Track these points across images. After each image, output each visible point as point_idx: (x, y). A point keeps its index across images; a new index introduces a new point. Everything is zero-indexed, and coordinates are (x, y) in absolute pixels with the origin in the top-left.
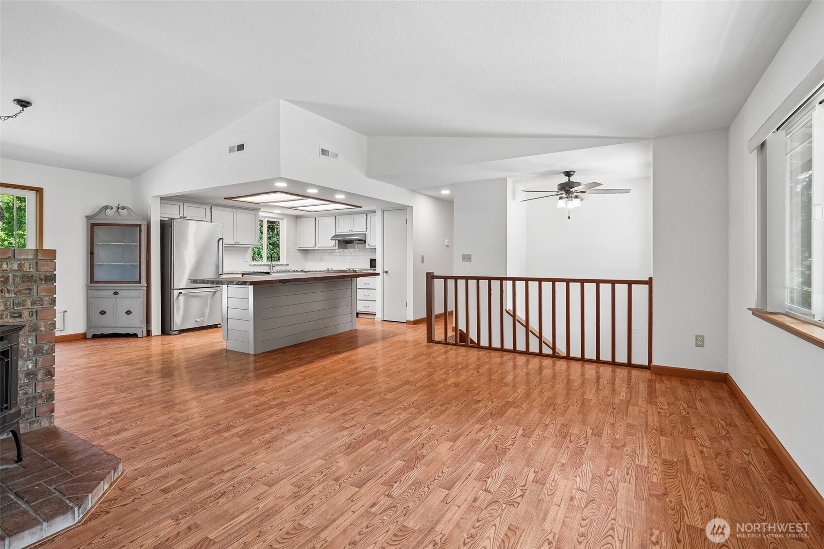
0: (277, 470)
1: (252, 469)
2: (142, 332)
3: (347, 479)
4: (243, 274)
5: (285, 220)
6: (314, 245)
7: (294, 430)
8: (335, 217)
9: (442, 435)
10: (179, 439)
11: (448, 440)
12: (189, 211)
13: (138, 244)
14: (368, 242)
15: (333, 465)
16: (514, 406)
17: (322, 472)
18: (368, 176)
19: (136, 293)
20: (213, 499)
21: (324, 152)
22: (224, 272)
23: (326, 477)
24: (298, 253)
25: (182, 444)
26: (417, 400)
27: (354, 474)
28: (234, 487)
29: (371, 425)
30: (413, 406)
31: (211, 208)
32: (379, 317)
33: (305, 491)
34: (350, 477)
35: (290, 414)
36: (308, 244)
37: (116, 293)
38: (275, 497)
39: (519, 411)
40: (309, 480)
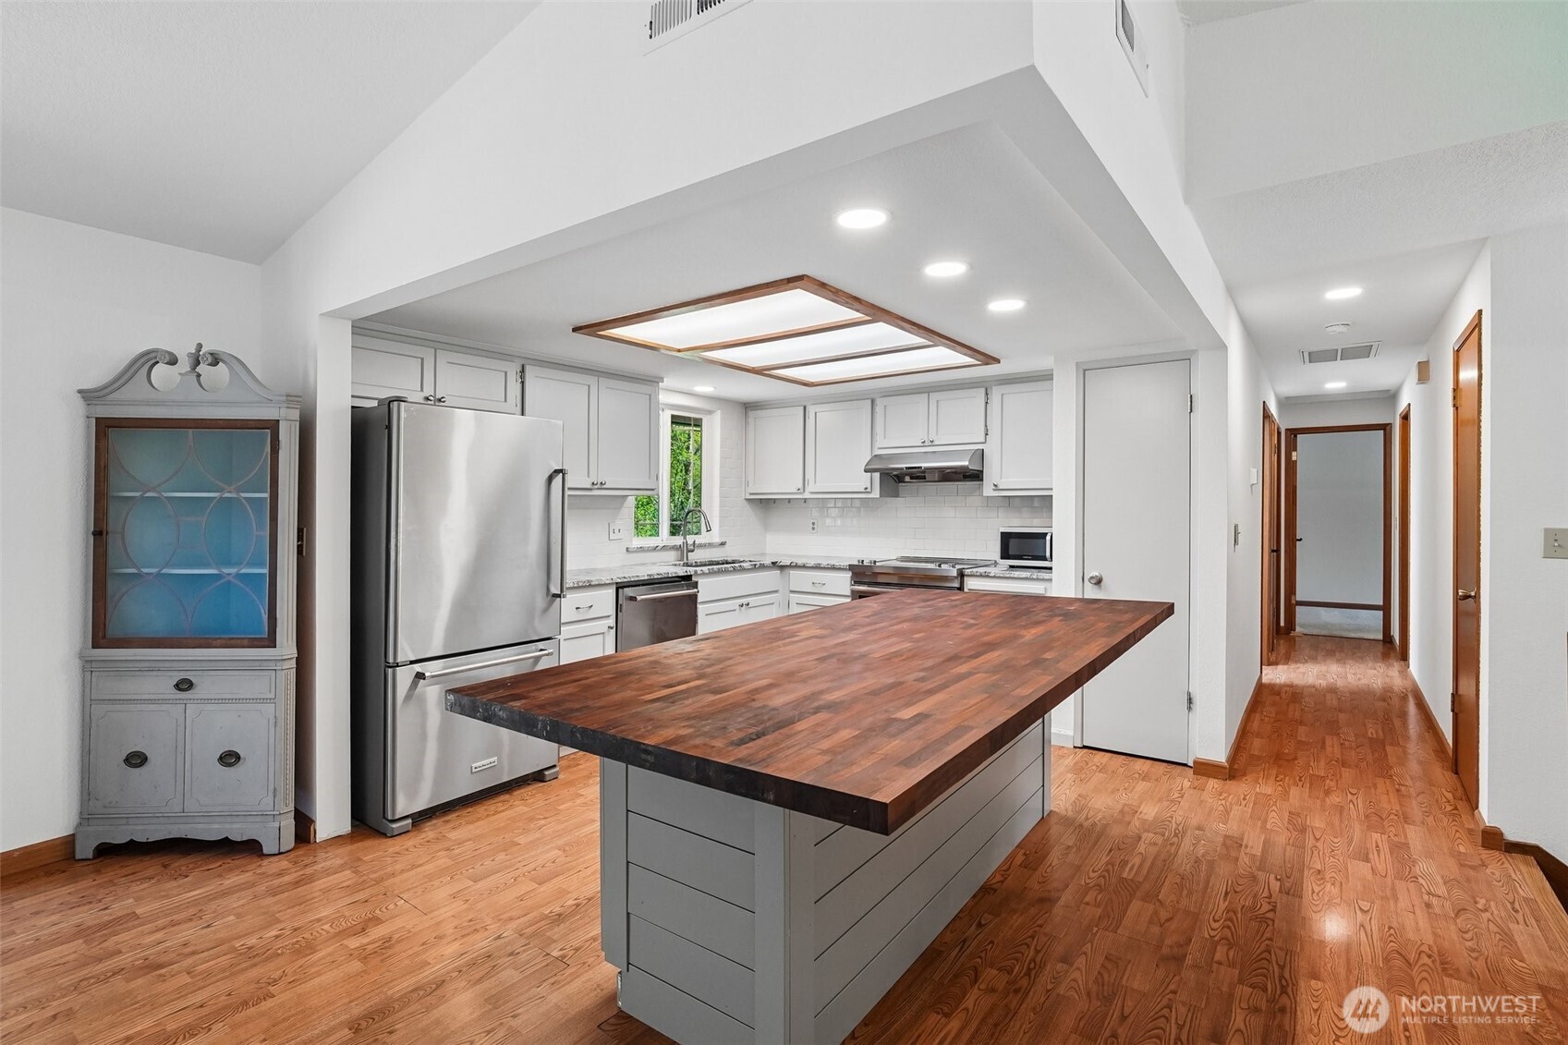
2: (277, 834)
4: (619, 586)
5: (718, 416)
6: (801, 486)
8: (873, 401)
12: (453, 378)
13: (266, 495)
14: (991, 475)
18: (1187, 196)
19: (256, 685)
24: (748, 510)
31: (523, 371)
36: (780, 483)
37: (184, 685)
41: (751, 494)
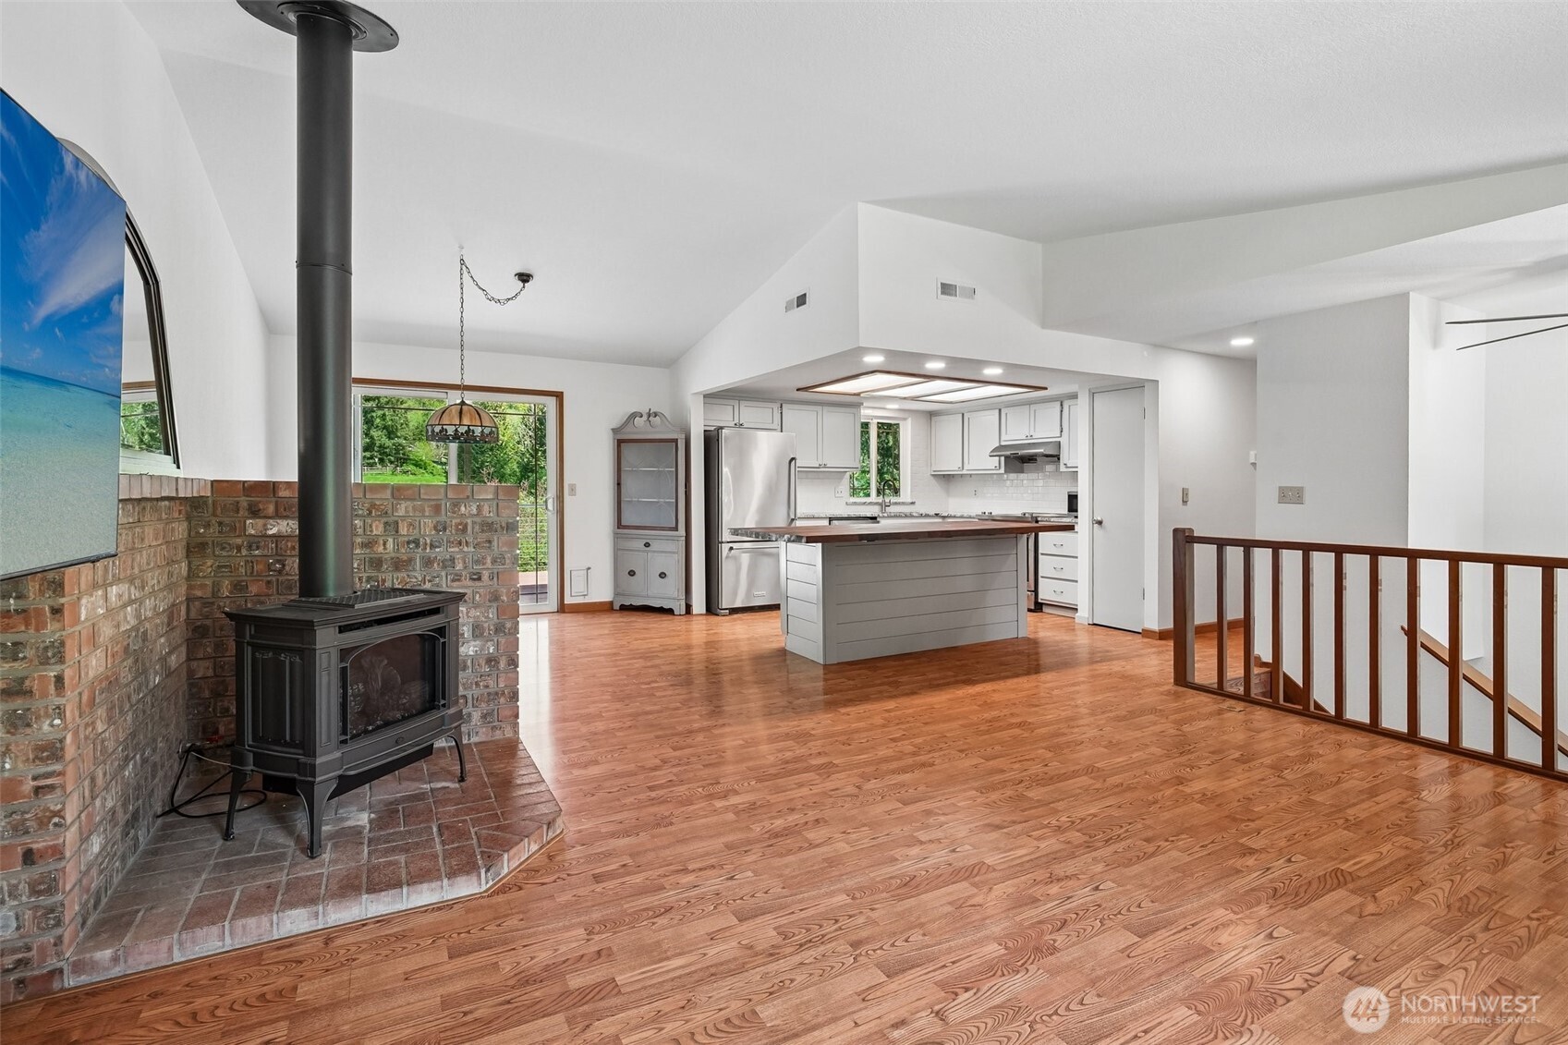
0: (766, 893)
1: (728, 879)
2: (679, 607)
3: (874, 951)
4: (831, 519)
5: (909, 421)
6: (960, 466)
7: (826, 822)
8: (1000, 410)
9: (1119, 913)
10: (653, 794)
11: (1127, 928)
12: (748, 413)
13: (674, 469)
14: (1064, 458)
15: (861, 912)
16: (1351, 886)
17: (837, 921)
18: (1044, 326)
19: (671, 546)
20: (651, 913)
21: (947, 289)
22: (798, 515)
23: (839, 933)
24: (933, 481)
25: (653, 805)
26: (1095, 816)
27: (893, 945)
28: (688, 902)
29: (970, 848)
30: (1079, 827)
31: (782, 407)
32: (1083, 615)
33: (792, 949)
34: (881, 948)
35: (833, 790)
36: (951, 466)
37: (647, 545)
38: (739, 943)
39: (1362, 906)
40: (808, 930)
41: (935, 471)
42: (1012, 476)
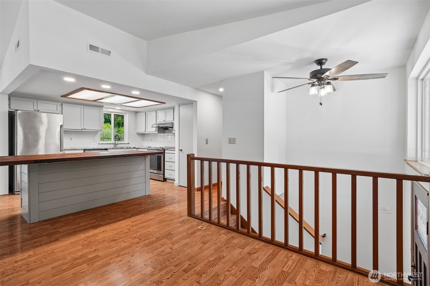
4: (84, 150)
5: (127, 114)
6: (145, 130)
8: (156, 111)
14: (174, 128)
18: (147, 73)
21: (92, 48)
22: (64, 149)
24: (137, 136)
31: (62, 105)
32: (176, 183)
36: (142, 131)
41: (137, 132)
42: (161, 134)
